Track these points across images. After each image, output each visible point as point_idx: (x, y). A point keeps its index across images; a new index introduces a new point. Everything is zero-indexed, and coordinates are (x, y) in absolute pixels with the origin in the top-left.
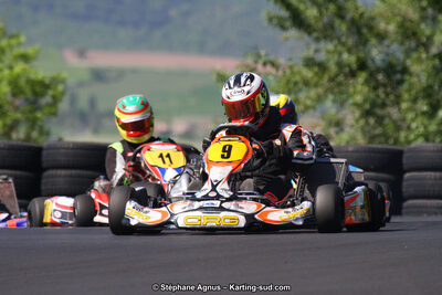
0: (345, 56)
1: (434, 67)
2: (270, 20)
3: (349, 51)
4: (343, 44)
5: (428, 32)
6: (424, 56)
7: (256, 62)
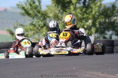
0: (40, 23)
1: (63, 25)
2: (21, 14)
3: (42, 21)
4: (40, 20)
5: (61, 16)
6: (60, 22)
7: (17, 25)
